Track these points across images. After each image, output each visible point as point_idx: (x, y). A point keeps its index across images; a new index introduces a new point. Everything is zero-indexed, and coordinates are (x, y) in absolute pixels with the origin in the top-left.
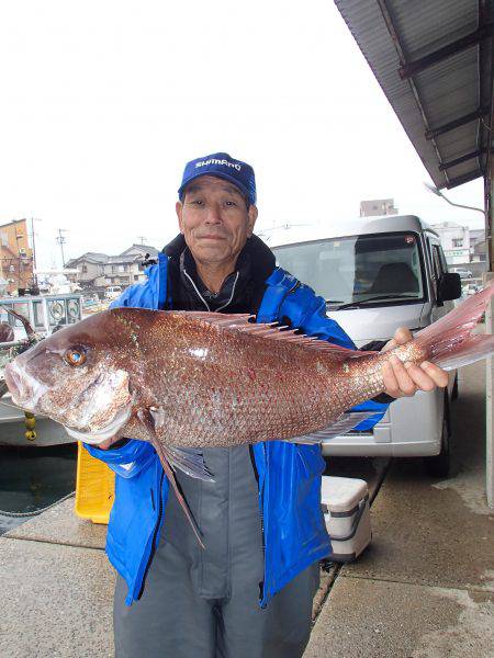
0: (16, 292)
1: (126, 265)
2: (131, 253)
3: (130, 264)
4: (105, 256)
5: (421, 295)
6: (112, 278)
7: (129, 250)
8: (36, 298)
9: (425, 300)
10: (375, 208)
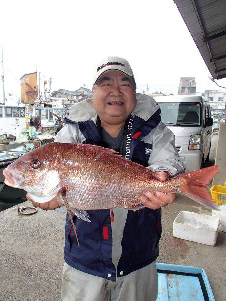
0: (43, 105)
1: (77, 96)
2: (81, 91)
3: (79, 96)
4: (68, 91)
5: (199, 124)
6: (71, 101)
7: (79, 90)
8: (51, 109)
9: (200, 126)
10: (187, 81)
